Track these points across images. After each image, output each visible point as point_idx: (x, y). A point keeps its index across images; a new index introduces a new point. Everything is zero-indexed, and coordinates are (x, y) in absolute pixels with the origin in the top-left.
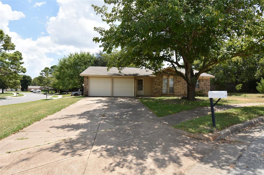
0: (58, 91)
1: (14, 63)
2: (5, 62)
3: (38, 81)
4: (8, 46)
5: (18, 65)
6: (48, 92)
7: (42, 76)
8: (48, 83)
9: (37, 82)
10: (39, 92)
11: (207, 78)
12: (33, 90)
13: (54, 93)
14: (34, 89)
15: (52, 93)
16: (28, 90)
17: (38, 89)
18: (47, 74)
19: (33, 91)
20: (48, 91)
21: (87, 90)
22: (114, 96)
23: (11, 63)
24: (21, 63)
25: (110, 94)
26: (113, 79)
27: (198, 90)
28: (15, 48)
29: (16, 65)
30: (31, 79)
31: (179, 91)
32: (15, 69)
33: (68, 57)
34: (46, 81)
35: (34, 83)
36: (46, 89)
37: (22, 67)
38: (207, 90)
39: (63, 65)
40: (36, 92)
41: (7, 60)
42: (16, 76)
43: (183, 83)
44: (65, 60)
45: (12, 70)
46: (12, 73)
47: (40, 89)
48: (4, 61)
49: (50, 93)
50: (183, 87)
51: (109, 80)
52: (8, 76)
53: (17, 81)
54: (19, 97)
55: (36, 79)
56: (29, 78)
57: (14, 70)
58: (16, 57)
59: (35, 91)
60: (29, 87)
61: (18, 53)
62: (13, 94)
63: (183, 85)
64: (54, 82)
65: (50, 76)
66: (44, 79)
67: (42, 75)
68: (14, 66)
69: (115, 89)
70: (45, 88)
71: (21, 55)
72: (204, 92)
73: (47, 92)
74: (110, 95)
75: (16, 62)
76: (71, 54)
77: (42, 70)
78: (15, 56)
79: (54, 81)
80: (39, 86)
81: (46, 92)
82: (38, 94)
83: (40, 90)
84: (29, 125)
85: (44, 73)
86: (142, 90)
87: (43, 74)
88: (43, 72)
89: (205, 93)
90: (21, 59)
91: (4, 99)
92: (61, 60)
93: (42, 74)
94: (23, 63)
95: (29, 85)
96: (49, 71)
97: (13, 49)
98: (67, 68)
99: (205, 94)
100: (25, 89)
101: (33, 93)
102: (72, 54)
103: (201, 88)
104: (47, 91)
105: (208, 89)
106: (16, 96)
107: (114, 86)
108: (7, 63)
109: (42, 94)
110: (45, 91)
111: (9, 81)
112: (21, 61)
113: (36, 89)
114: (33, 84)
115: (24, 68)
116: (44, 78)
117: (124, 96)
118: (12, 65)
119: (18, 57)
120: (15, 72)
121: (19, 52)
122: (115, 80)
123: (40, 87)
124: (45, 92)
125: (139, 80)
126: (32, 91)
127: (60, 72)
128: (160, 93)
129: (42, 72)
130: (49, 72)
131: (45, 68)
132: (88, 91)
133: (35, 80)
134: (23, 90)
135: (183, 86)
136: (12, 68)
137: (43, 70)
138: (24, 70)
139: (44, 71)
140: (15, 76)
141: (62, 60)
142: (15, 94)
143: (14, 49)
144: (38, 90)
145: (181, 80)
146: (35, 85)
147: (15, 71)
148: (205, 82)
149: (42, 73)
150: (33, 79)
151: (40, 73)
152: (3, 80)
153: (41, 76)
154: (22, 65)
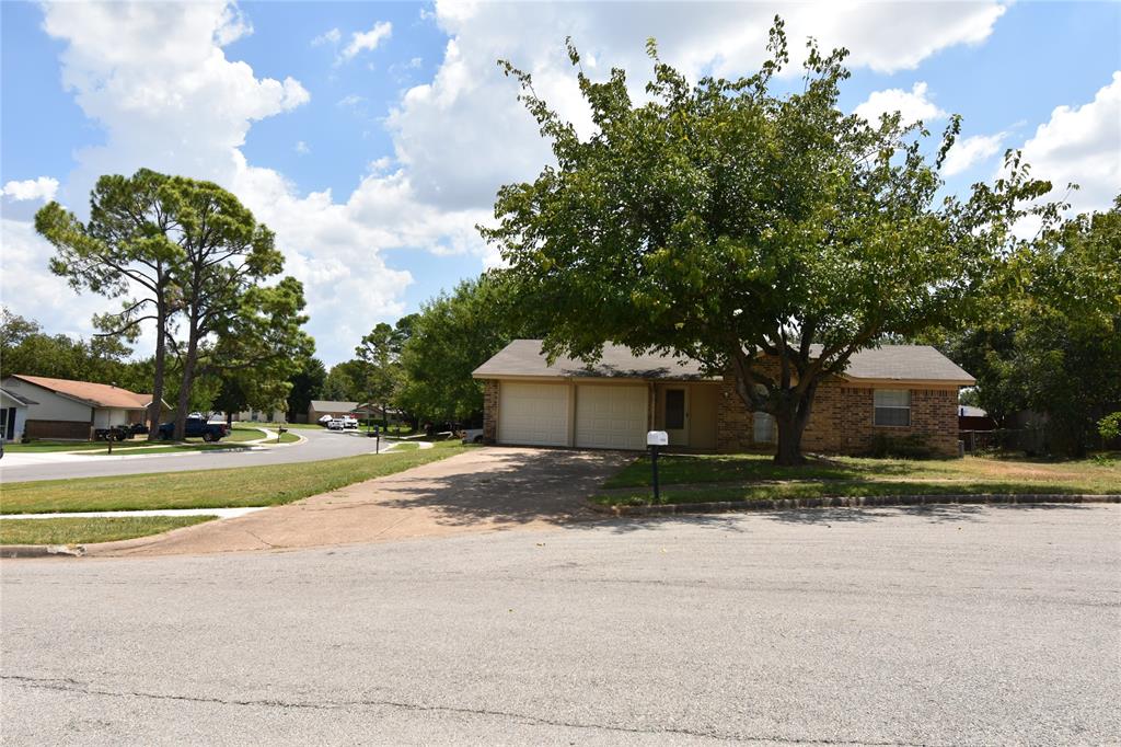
0: (423, 426)
1: (281, 324)
2: (257, 321)
3: (347, 379)
4: (263, 261)
5: (292, 328)
6: (385, 430)
7: (363, 362)
8: (384, 389)
9: (342, 383)
10: (352, 426)
11: (945, 386)
12: (328, 418)
13: (405, 434)
14: (332, 414)
15: (398, 433)
16: (310, 419)
17: (347, 414)
18: (382, 355)
19: (330, 424)
20: (385, 424)
21: (493, 424)
22: (579, 445)
23: (274, 324)
24: (300, 321)
25: (566, 439)
26: (576, 388)
27: (906, 434)
28: (283, 266)
29: (285, 328)
30: (322, 371)
31: (821, 434)
32: (280, 342)
33: (453, 294)
34: (377, 380)
35: (332, 387)
36: (377, 417)
37: (302, 335)
38: (944, 433)
39: (436, 328)
40: (338, 428)
41: (261, 315)
42: (283, 369)
43: (839, 405)
44: (444, 310)
45: (272, 346)
46: (271, 357)
47: (353, 414)
48: (253, 317)
49: (391, 434)
50: (837, 421)
51: (566, 391)
52: (260, 368)
53: (285, 387)
54: (287, 445)
55: (339, 370)
56: (315, 366)
57: (279, 345)
58: (288, 304)
59: (336, 424)
60: (317, 405)
61: (292, 286)
62: (265, 435)
63: (837, 411)
64: (408, 385)
65: (393, 358)
66: (371, 375)
67: (365, 356)
68: (280, 333)
69: (582, 422)
70: (372, 413)
71: (302, 292)
72: (931, 444)
73: (381, 429)
74: (565, 444)
75: (285, 318)
76: (466, 282)
77: (364, 338)
78: (283, 300)
79: (404, 383)
80: (351, 400)
81: (377, 425)
82: (348, 437)
83: (354, 421)
84: (346, 485)
85: (372, 347)
86: (682, 428)
87: (368, 352)
88: (369, 343)
89: (934, 445)
90: (301, 304)
91: (246, 448)
92: (429, 308)
93: (364, 351)
94: (306, 319)
95: (316, 398)
96: (389, 339)
97: (277, 270)
98: (448, 338)
99: (936, 448)
100: (298, 416)
101: (327, 430)
102: (468, 285)
103: (919, 426)
104: (380, 423)
105: (951, 430)
106: (278, 441)
107: (580, 414)
108: (259, 323)
109: (362, 435)
110: (371, 424)
111: (259, 386)
112: (300, 314)
113: (340, 415)
114: (329, 392)
115: (308, 336)
116: (373, 367)
117: (612, 447)
118: (272, 330)
119: (292, 301)
120: (281, 355)
121: (294, 280)
122: (584, 392)
123: (353, 406)
124: (372, 430)
125: (670, 393)
126: (325, 425)
127: (425, 354)
128: (746, 442)
129: (363, 342)
130: (390, 343)
131: (375, 327)
132: (495, 428)
133: (337, 377)
134: (292, 418)
135: (839, 416)
136: (271, 340)
137: (368, 335)
138: (307, 347)
139: (371, 339)
140: (281, 368)
141: (432, 309)
142: (273, 435)
143: (282, 270)
144: (347, 420)
145: (829, 395)
146: (335, 397)
147: (280, 349)
148: (937, 401)
149: (363, 347)
150: (328, 369)
151: (357, 349)
152: (243, 381)
153: (362, 359)
154: (302, 328)
